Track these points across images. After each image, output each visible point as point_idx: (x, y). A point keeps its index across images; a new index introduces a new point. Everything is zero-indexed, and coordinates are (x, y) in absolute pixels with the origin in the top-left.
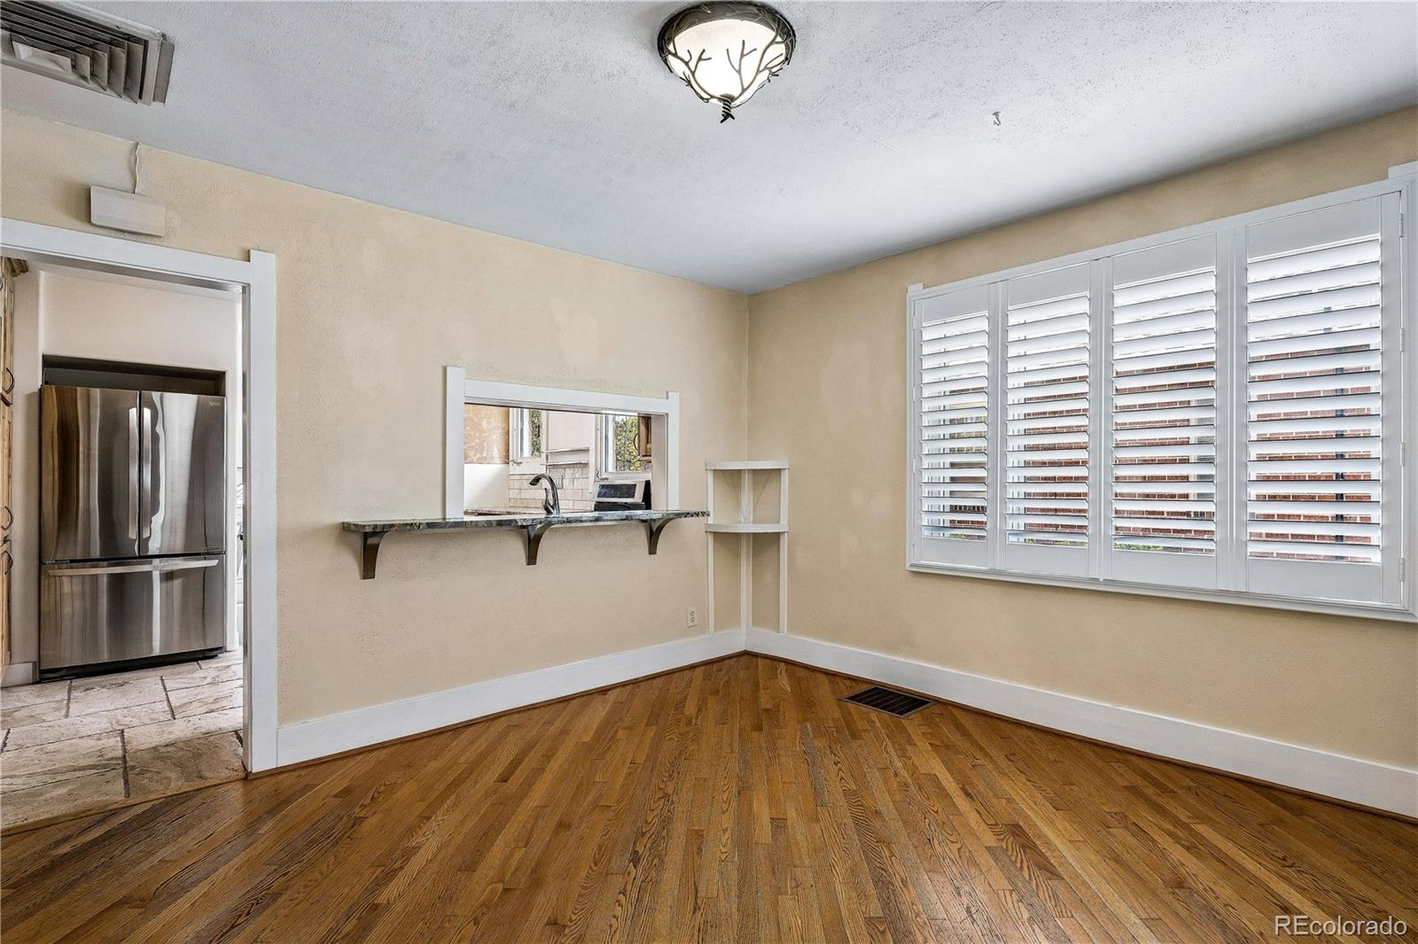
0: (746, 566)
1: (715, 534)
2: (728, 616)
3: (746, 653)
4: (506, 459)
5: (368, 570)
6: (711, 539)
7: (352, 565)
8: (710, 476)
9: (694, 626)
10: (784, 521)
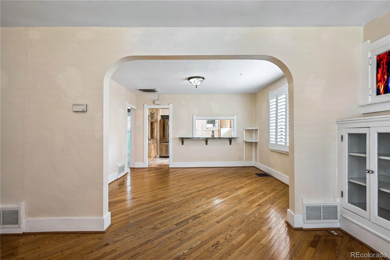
0: (254, 149)
1: (246, 142)
2: (249, 158)
3: (253, 167)
4: (231, 127)
5: (183, 144)
6: (244, 143)
7: (181, 143)
8: (244, 131)
9: (240, 159)
10: (258, 140)
